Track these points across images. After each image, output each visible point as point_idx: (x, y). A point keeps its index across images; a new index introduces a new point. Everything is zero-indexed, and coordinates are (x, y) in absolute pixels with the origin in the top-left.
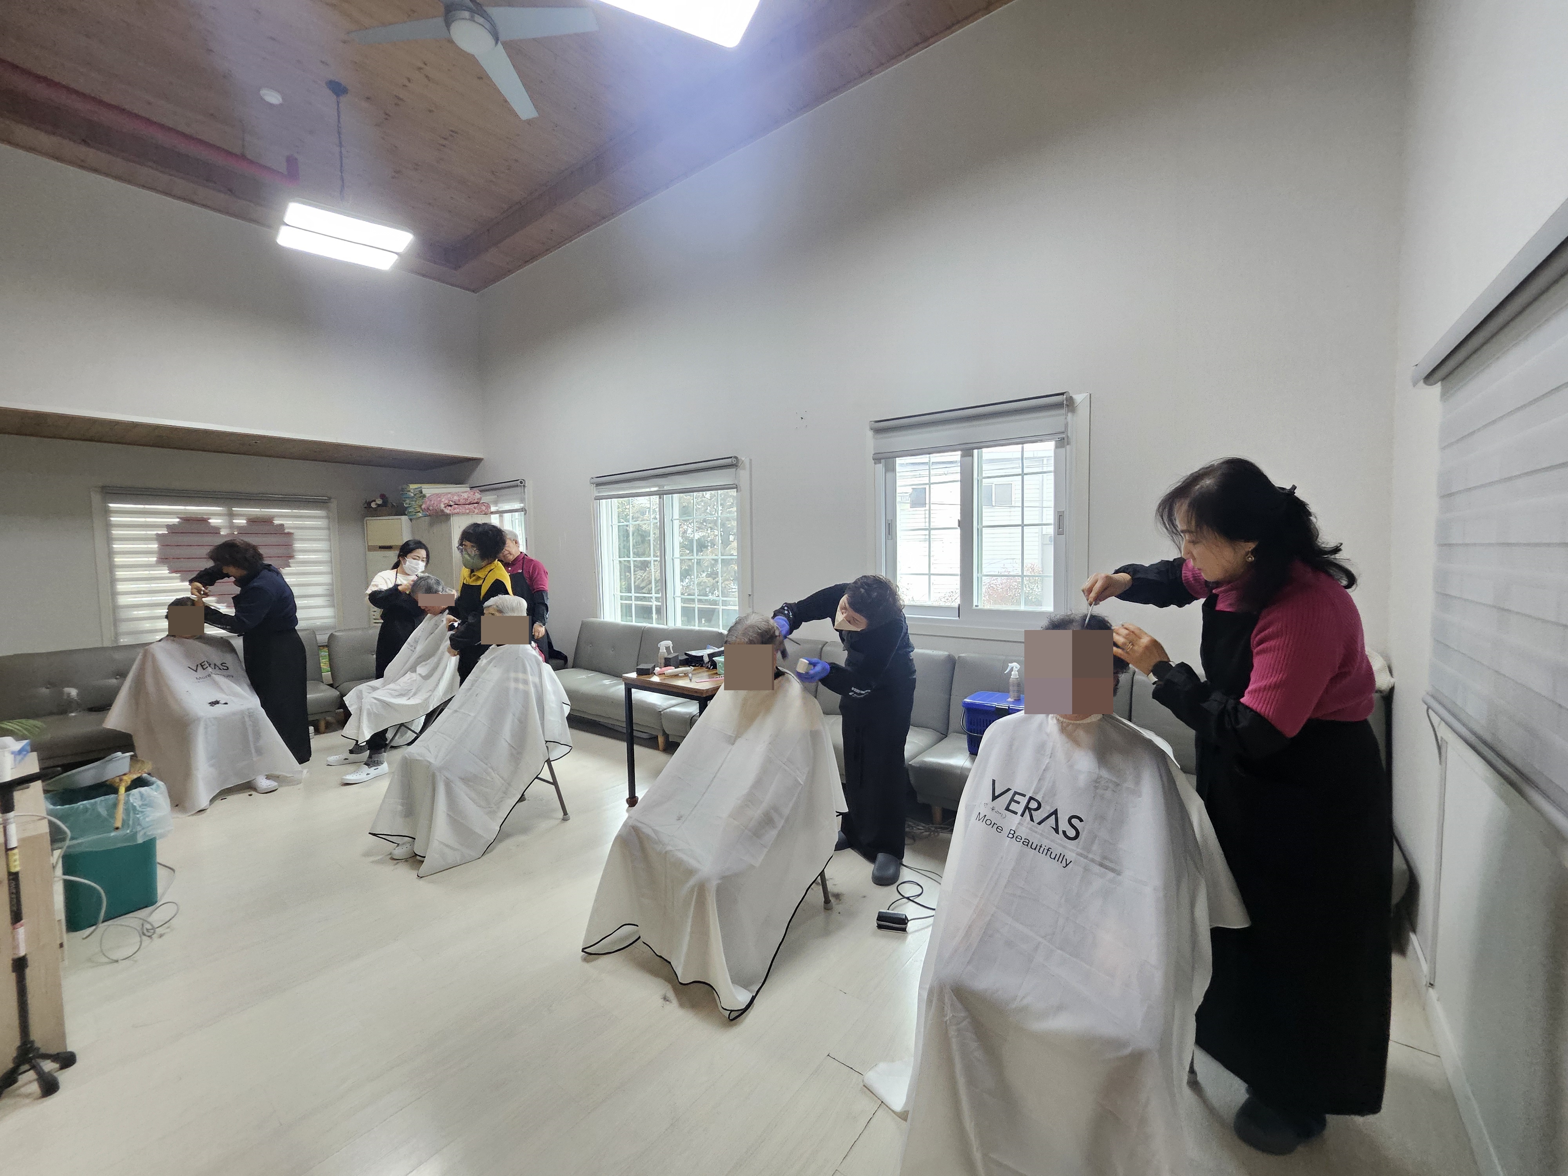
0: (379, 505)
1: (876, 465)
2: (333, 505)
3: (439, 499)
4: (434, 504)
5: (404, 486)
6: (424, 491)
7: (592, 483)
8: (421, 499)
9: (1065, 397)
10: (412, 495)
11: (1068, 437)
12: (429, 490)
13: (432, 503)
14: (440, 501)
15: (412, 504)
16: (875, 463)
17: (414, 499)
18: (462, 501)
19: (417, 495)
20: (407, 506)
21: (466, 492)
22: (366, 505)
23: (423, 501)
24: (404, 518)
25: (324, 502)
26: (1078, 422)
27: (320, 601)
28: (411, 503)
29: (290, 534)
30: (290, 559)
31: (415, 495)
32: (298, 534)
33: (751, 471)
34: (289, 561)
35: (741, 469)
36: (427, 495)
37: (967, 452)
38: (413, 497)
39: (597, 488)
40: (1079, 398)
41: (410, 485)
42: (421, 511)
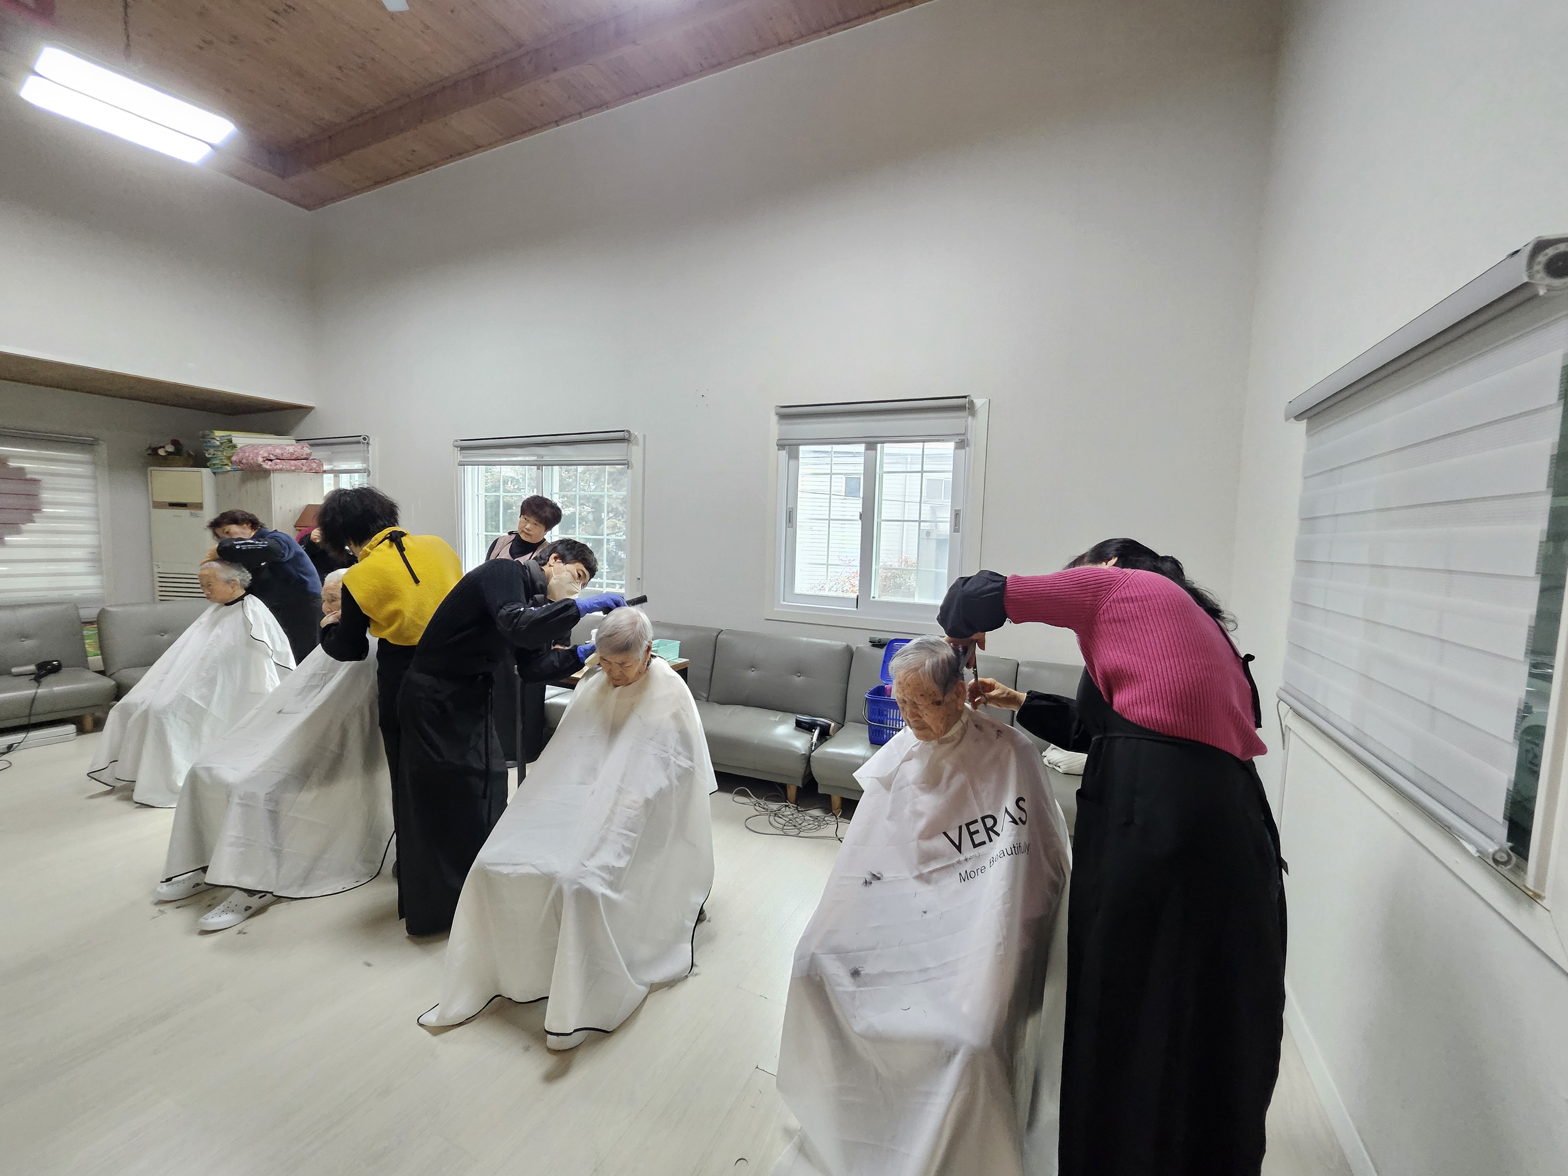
0: (169, 453)
1: (780, 452)
2: (103, 449)
3: (256, 451)
4: (249, 456)
5: (207, 432)
6: (234, 440)
7: (455, 447)
8: (229, 449)
9: (967, 400)
10: (218, 443)
11: (967, 439)
12: (240, 439)
13: (247, 455)
14: (258, 454)
15: (218, 455)
16: (779, 450)
17: (221, 449)
18: (286, 456)
19: (224, 445)
20: (210, 456)
21: (292, 445)
22: (149, 452)
23: (233, 451)
24: (205, 471)
25: (91, 445)
26: (977, 426)
27: (80, 567)
28: (216, 453)
29: (35, 481)
30: (35, 512)
31: (222, 443)
32: (46, 480)
33: (644, 449)
34: (33, 514)
35: (632, 445)
36: (239, 446)
37: (871, 446)
38: (218, 446)
39: (462, 452)
40: (979, 402)
41: (215, 431)
42: (230, 464)
